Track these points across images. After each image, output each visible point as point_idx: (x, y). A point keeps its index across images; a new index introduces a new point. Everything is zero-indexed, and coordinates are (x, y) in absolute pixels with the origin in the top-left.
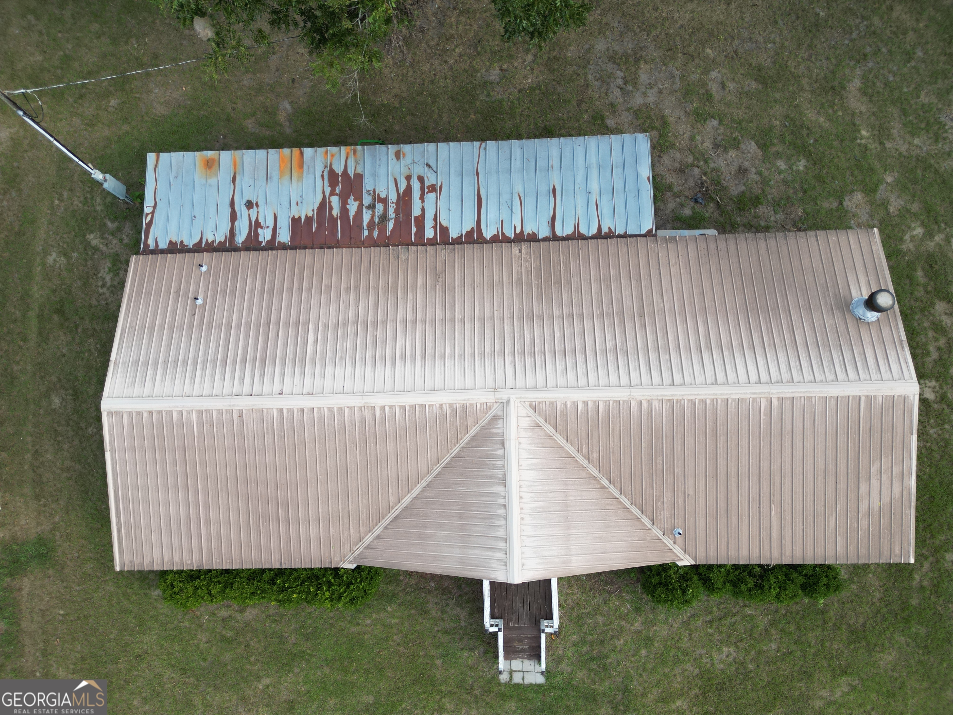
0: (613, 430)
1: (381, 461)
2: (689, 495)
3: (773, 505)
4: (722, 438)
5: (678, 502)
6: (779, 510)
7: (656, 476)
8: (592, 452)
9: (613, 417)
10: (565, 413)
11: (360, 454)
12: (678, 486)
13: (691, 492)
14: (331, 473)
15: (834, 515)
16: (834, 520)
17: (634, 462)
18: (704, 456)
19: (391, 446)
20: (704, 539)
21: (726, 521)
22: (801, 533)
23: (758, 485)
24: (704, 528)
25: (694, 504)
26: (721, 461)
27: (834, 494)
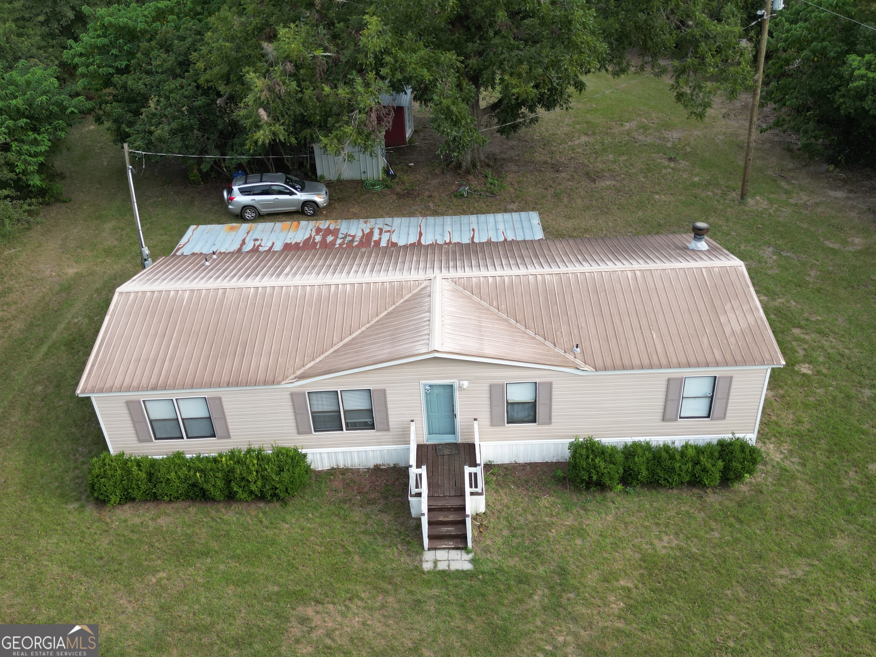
0: (516, 292)
1: (330, 317)
2: (582, 327)
3: (653, 332)
4: (602, 293)
5: (573, 331)
6: (659, 334)
7: (553, 316)
8: (501, 305)
9: (516, 285)
10: (479, 285)
11: (314, 313)
12: (572, 322)
13: (584, 325)
14: (287, 324)
15: (706, 336)
16: (706, 339)
17: (535, 309)
18: (590, 304)
19: (339, 309)
20: (600, 354)
21: (616, 342)
22: (682, 348)
23: (637, 320)
24: (599, 347)
25: (587, 333)
26: (605, 308)
27: (701, 323)
